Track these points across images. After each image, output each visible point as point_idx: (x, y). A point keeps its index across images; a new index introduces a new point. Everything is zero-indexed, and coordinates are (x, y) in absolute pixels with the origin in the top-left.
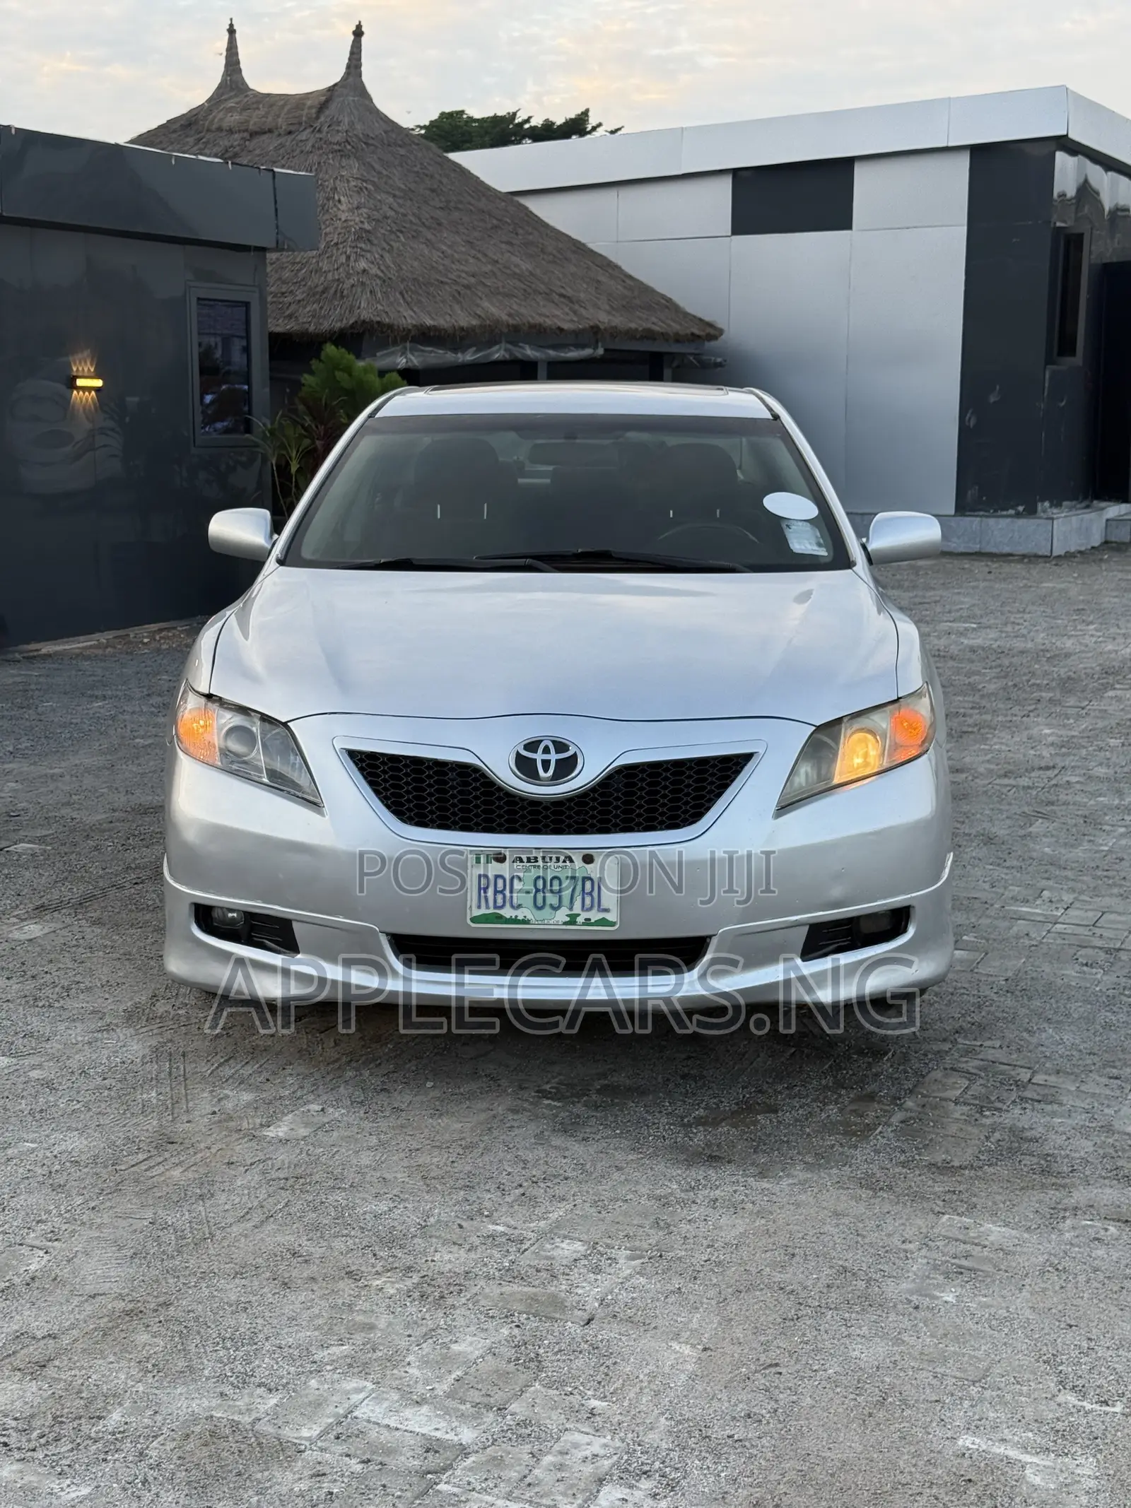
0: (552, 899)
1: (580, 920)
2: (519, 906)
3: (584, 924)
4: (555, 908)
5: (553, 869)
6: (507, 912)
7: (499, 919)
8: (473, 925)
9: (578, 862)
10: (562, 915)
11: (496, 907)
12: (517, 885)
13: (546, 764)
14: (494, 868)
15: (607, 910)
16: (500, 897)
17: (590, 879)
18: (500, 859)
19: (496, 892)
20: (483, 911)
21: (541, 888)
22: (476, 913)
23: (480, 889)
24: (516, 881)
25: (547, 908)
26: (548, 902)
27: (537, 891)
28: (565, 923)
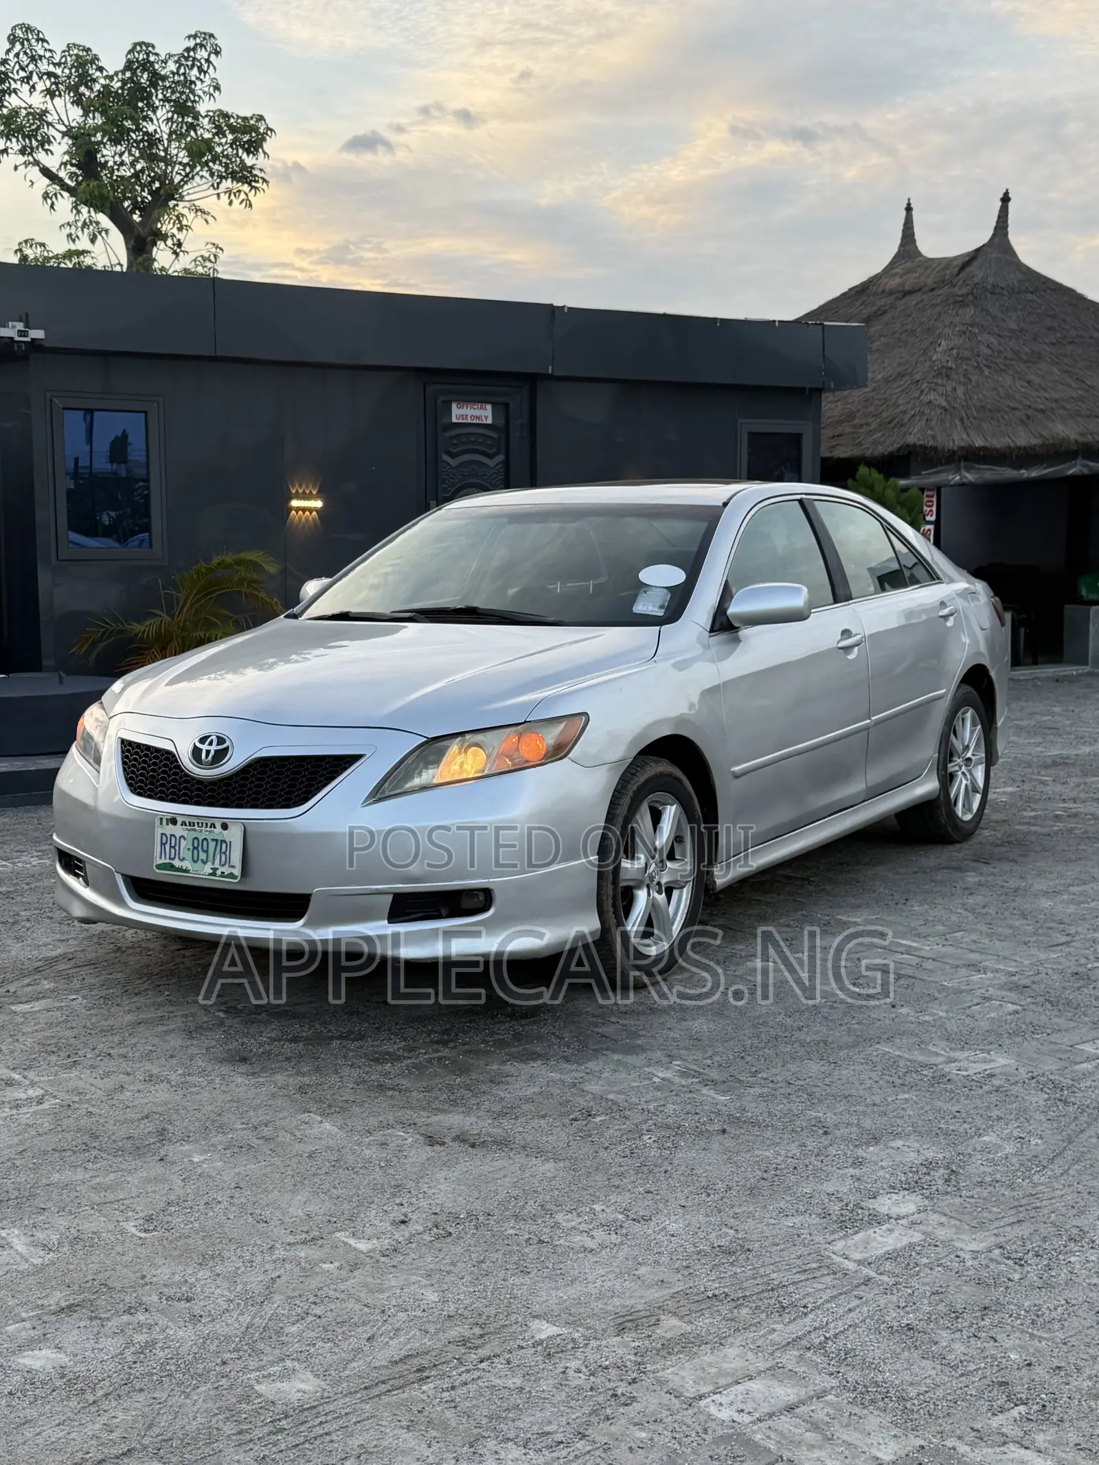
0: (203, 856)
1: (219, 872)
2: (184, 859)
3: (221, 876)
4: (204, 863)
5: (204, 833)
6: (177, 863)
7: (172, 867)
8: (157, 871)
9: (219, 829)
10: (207, 869)
11: (170, 859)
12: (183, 843)
13: (208, 752)
14: (170, 829)
15: (233, 867)
16: (173, 850)
17: (225, 842)
18: (173, 821)
19: (171, 847)
20: (163, 861)
21: (198, 846)
22: (159, 862)
23: (162, 844)
24: (182, 840)
25: (200, 862)
26: (201, 857)
27: (194, 848)
28: (210, 875)
